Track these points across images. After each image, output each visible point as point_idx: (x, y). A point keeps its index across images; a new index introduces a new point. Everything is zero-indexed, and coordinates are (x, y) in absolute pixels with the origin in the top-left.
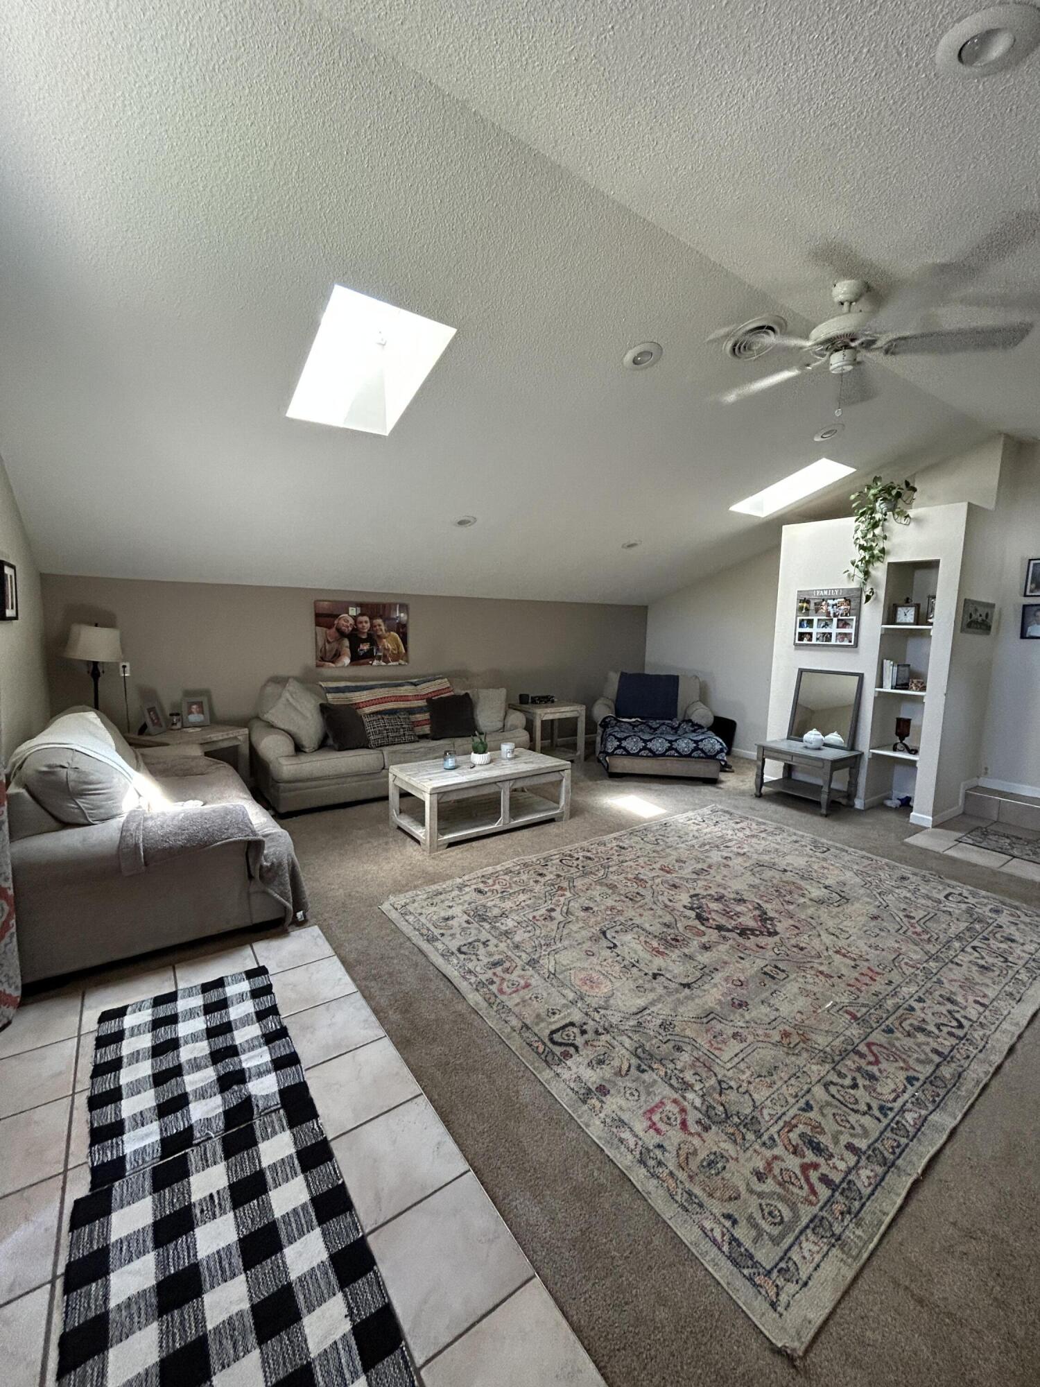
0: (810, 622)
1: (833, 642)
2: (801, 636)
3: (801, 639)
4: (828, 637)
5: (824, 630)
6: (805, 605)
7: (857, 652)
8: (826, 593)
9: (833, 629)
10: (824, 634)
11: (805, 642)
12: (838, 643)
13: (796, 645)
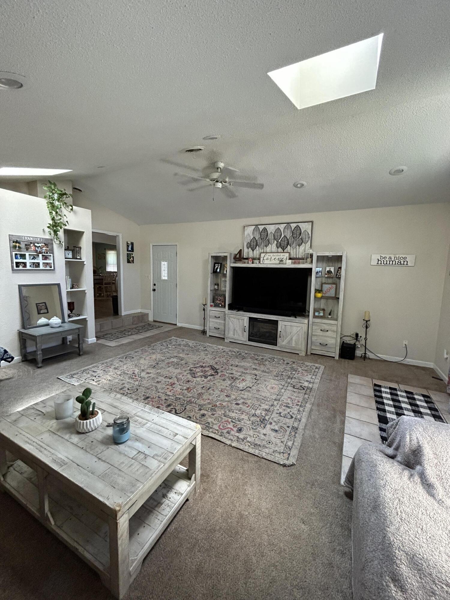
0: (23, 256)
1: (41, 267)
2: (18, 264)
3: (17, 266)
4: (38, 265)
5: (33, 261)
6: (17, 245)
7: (55, 273)
8: (31, 239)
9: (40, 260)
10: (34, 263)
11: (21, 268)
12: (44, 268)
13: (13, 270)
